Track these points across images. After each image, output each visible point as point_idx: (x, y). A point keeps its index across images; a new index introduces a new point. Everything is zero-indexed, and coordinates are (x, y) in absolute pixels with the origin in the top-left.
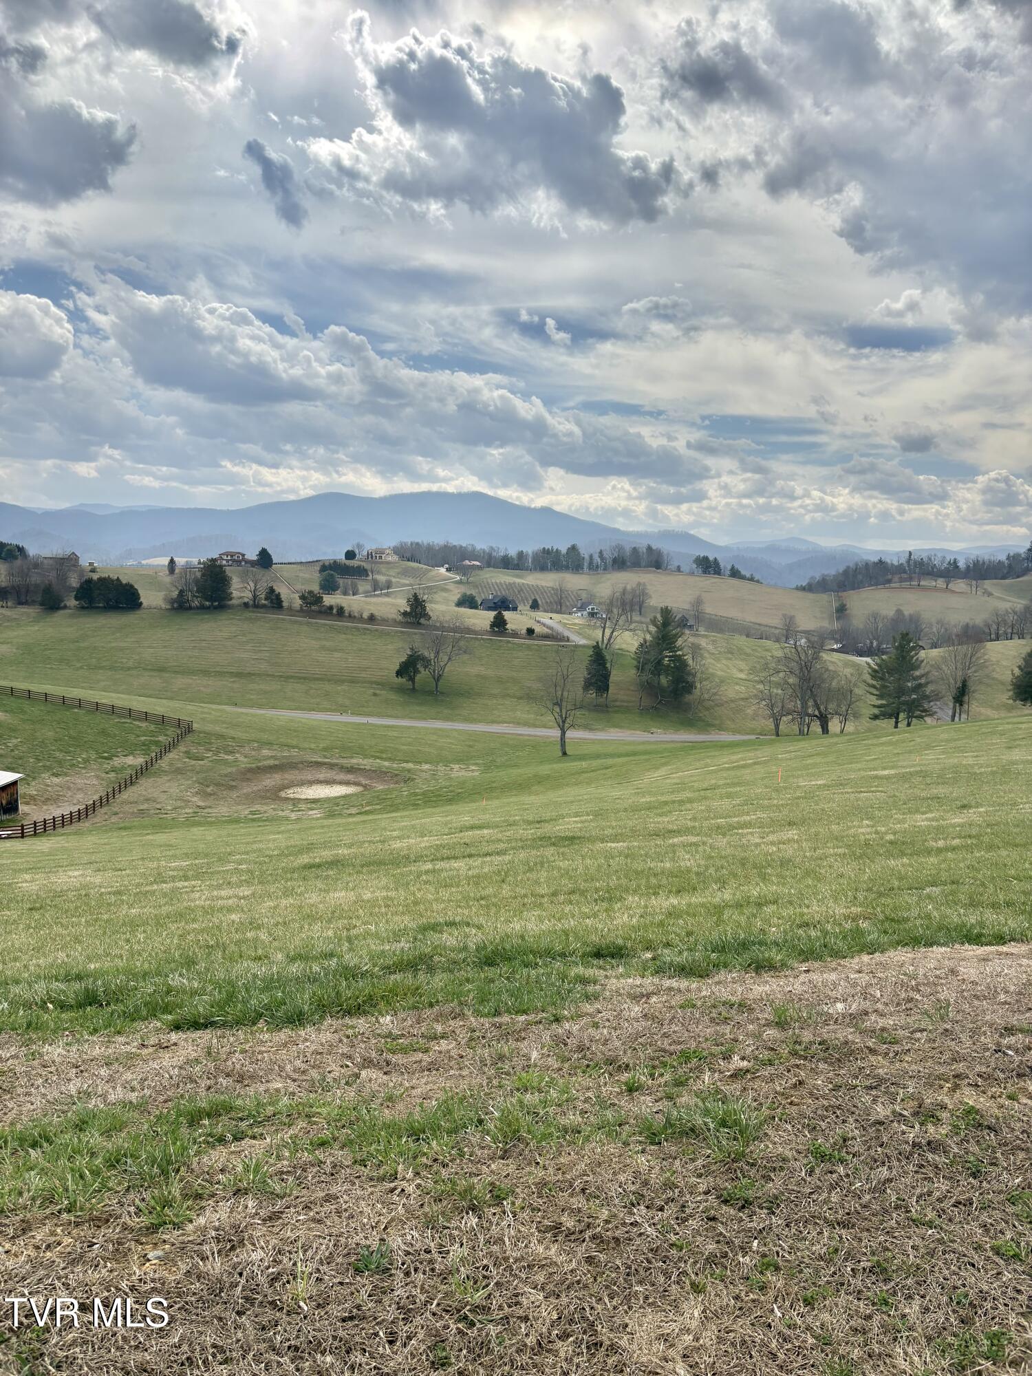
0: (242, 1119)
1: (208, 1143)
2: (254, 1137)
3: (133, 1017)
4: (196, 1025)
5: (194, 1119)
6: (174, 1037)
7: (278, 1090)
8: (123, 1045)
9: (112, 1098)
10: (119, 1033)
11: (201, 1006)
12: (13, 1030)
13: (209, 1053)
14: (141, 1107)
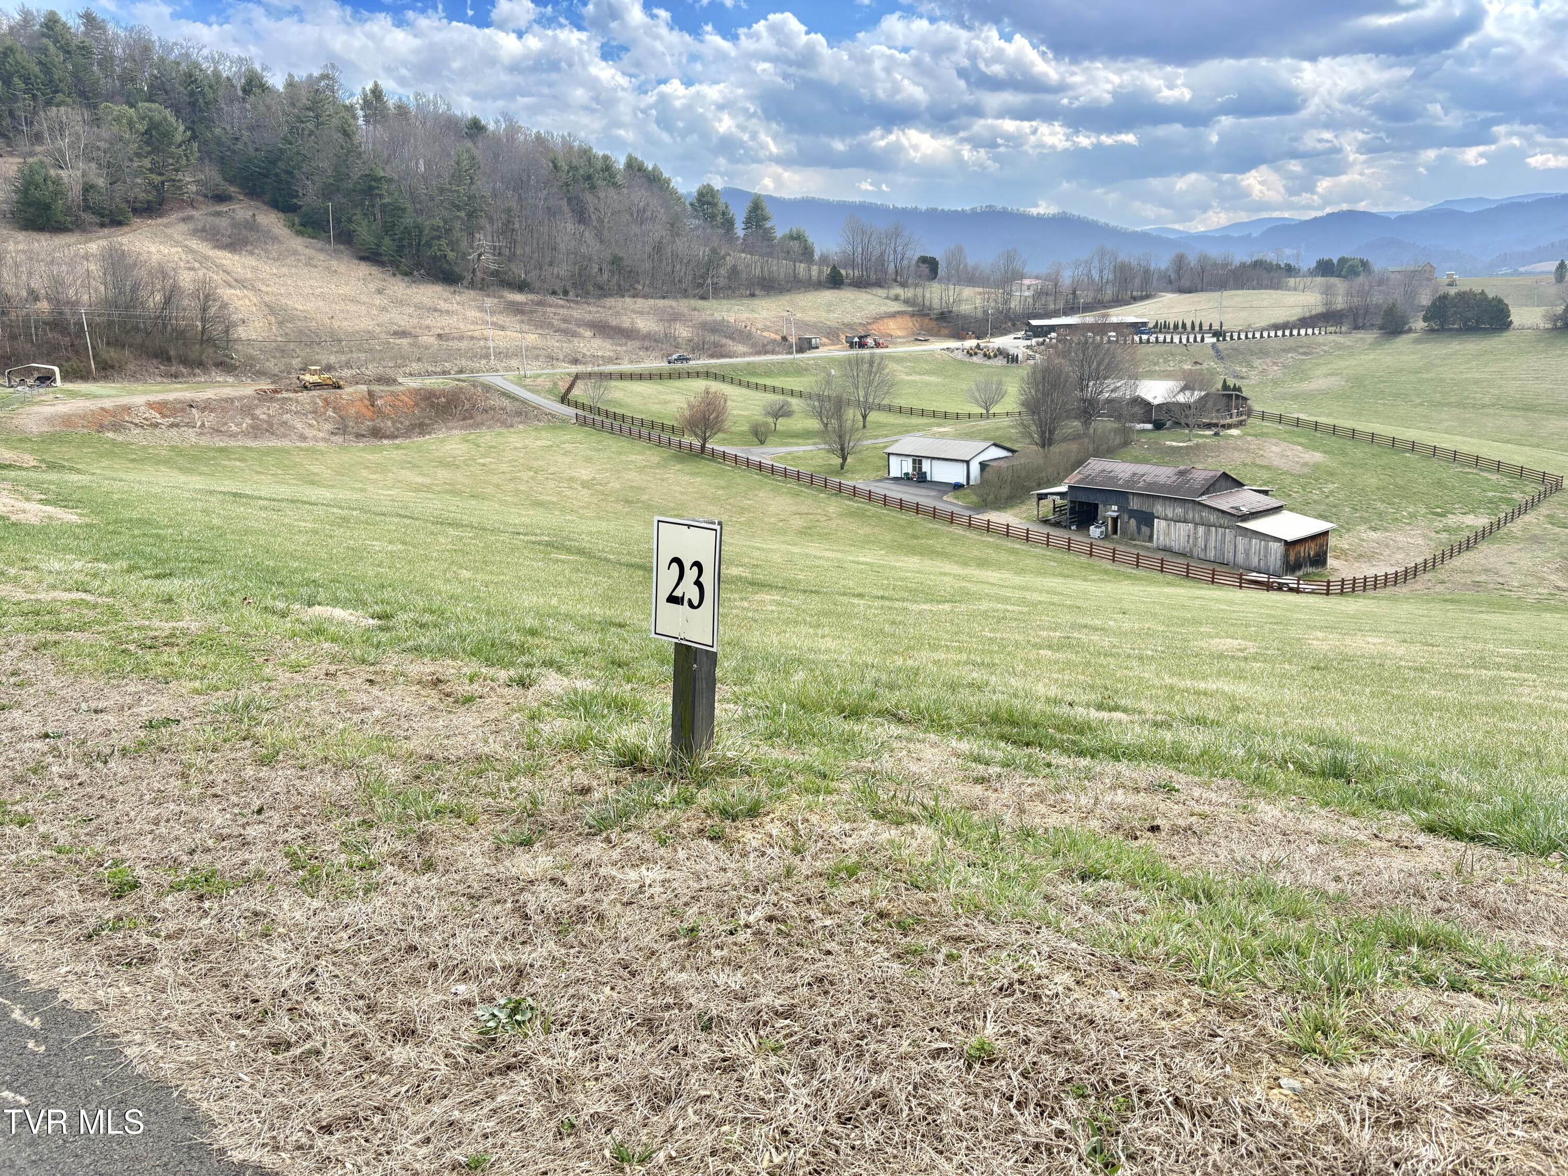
0: (1470, 966)
1: (1410, 977)
2: (1480, 996)
3: (1379, 802)
4: (1457, 834)
5: (1399, 942)
6: (1422, 839)
7: (1542, 949)
8: (1349, 828)
9: (1306, 879)
10: (1354, 815)
11: (1471, 815)
13: (1459, 872)
14: (1339, 902)
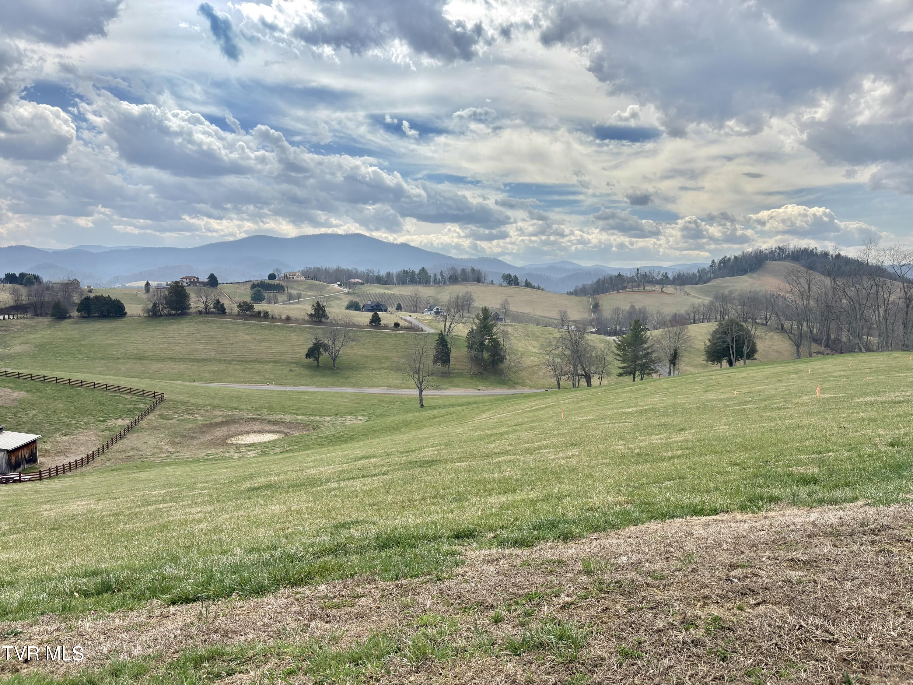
0: (231, 661)
1: (209, 678)
2: (241, 672)
3: (139, 597)
4: (187, 600)
5: (198, 662)
6: (172, 609)
7: (254, 639)
8: (136, 617)
9: (135, 653)
10: (131, 609)
11: (189, 587)
12: (52, 612)
13: (200, 619)
14: (158, 658)
